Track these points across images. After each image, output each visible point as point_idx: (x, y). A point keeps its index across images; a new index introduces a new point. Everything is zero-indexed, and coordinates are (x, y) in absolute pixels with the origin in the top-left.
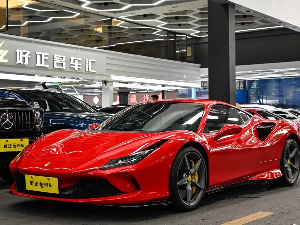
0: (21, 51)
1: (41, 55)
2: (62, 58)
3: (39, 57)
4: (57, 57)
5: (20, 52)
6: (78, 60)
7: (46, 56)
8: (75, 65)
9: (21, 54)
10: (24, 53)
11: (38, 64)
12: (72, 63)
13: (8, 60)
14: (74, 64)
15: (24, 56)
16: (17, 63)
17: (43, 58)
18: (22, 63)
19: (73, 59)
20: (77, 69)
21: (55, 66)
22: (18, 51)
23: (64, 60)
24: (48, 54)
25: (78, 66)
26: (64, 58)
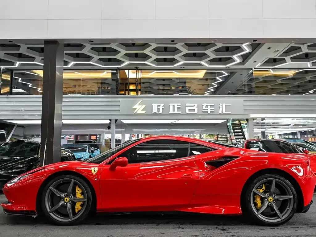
0: (156, 105)
1: (174, 106)
2: (194, 105)
3: (171, 107)
4: (189, 105)
6: (210, 105)
7: (178, 105)
8: (207, 110)
10: (159, 106)
11: (171, 112)
12: (204, 108)
13: (145, 112)
15: (158, 107)
16: (153, 112)
17: (176, 107)
18: (157, 112)
19: (205, 105)
20: (210, 112)
21: (187, 111)
22: (154, 105)
23: (196, 106)
24: (180, 104)
25: (210, 110)
26: (196, 105)
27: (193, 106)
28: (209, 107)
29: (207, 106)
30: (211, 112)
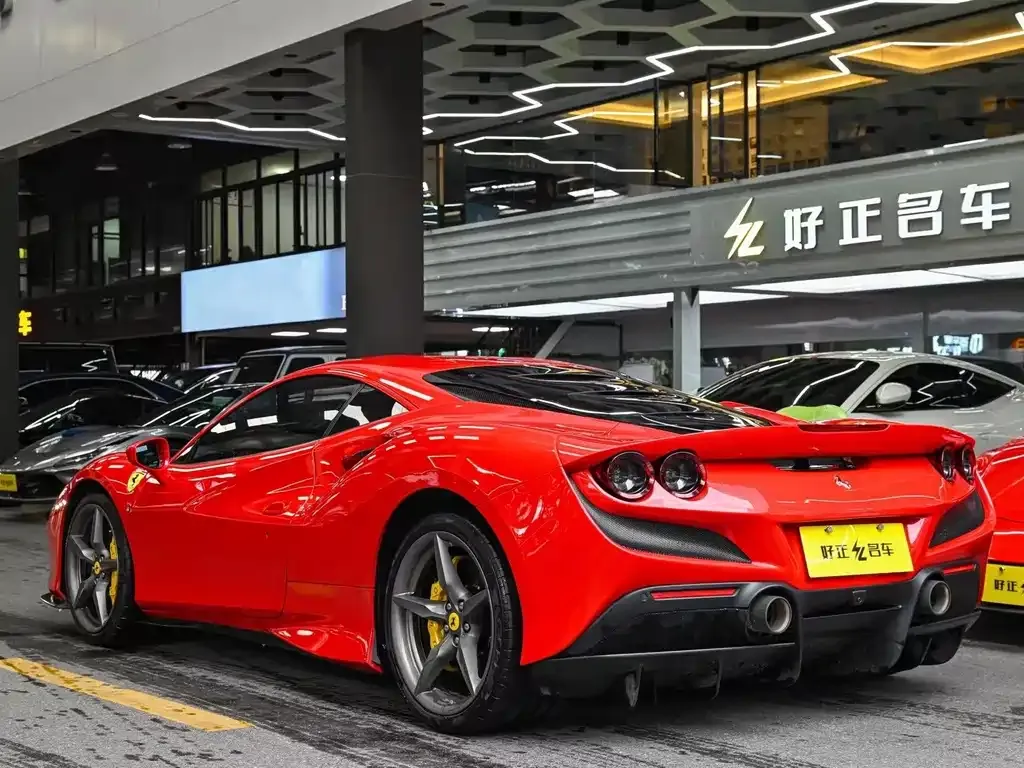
0: (797, 213)
1: (855, 210)
2: (929, 199)
3: (847, 216)
4: (909, 201)
5: (792, 216)
6: (993, 192)
7: (870, 207)
8: (979, 214)
9: (798, 219)
10: (804, 217)
11: (847, 239)
12: (967, 207)
13: (762, 248)
14: (976, 209)
15: (804, 224)
16: (787, 248)
17: (863, 215)
18: (800, 247)
19: (969, 191)
20: (990, 227)
21: (904, 232)
22: (788, 214)
23: (935, 204)
24: (877, 201)
25: (995, 212)
26: (936, 196)
27: (926, 202)
28: (987, 198)
29: (978, 195)
30: (994, 222)
